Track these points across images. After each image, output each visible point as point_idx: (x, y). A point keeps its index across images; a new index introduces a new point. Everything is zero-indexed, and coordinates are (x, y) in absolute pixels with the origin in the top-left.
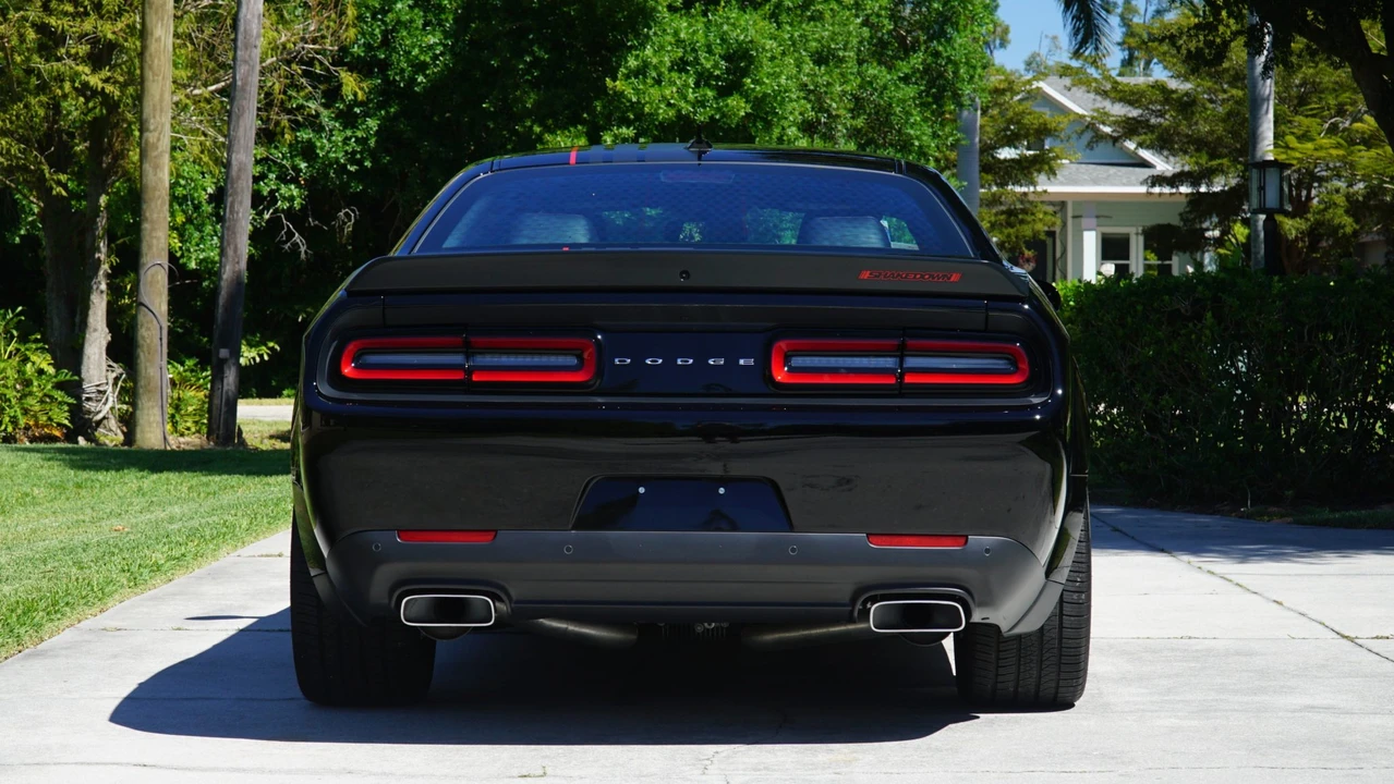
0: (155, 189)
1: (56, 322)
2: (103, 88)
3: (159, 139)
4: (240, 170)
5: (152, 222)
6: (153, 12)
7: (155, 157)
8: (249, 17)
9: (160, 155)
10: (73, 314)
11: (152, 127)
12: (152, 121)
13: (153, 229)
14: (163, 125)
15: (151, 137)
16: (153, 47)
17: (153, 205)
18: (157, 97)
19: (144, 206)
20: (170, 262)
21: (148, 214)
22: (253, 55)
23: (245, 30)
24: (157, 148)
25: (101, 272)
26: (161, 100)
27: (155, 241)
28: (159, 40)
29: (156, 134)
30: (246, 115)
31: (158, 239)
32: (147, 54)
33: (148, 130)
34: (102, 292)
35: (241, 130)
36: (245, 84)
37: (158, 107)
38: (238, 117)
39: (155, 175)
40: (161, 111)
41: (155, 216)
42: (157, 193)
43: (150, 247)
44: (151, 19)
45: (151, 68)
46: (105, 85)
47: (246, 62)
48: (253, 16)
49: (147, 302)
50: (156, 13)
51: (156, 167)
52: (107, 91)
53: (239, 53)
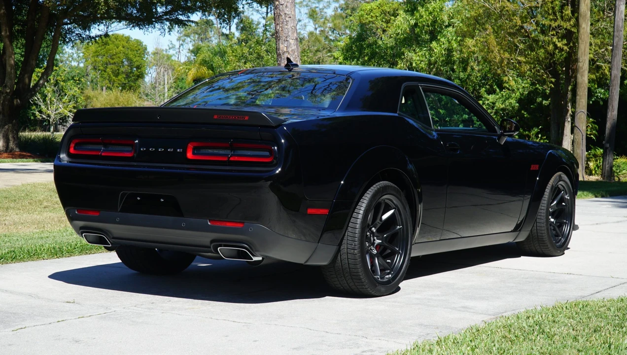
0: (581, 84)
1: (553, 132)
2: (563, 48)
3: (583, 65)
4: (614, 77)
5: (580, 96)
6: (582, 18)
7: (582, 72)
8: (618, 20)
9: (584, 71)
10: (559, 130)
11: (581, 61)
12: (581, 58)
13: (580, 99)
14: (585, 60)
15: (580, 64)
16: (582, 31)
17: (581, 90)
18: (583, 50)
19: (577, 90)
20: (587, 111)
21: (578, 93)
22: (620, 34)
23: (617, 25)
24: (582, 69)
25: (568, 114)
26: (585, 51)
27: (581, 103)
28: (584, 28)
29: (582, 63)
30: (617, 56)
31: (582, 102)
32: (580, 34)
33: (579, 62)
34: (569, 121)
35: (615, 63)
36: (617, 45)
37: (583, 53)
38: (615, 57)
39: (582, 78)
40: (584, 55)
41: (581, 93)
42: (582, 85)
43: (579, 105)
44: (581, 20)
45: (581, 39)
46: (564, 46)
47: (617, 37)
48: (620, 19)
49: (577, 125)
50: (583, 18)
51: (582, 76)
52: (564, 49)
53: (615, 33)
